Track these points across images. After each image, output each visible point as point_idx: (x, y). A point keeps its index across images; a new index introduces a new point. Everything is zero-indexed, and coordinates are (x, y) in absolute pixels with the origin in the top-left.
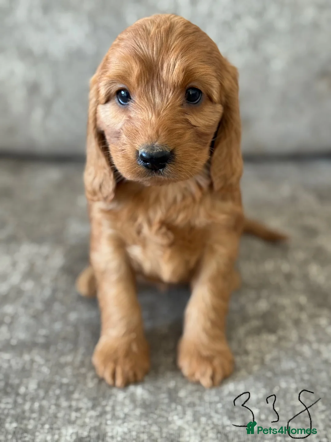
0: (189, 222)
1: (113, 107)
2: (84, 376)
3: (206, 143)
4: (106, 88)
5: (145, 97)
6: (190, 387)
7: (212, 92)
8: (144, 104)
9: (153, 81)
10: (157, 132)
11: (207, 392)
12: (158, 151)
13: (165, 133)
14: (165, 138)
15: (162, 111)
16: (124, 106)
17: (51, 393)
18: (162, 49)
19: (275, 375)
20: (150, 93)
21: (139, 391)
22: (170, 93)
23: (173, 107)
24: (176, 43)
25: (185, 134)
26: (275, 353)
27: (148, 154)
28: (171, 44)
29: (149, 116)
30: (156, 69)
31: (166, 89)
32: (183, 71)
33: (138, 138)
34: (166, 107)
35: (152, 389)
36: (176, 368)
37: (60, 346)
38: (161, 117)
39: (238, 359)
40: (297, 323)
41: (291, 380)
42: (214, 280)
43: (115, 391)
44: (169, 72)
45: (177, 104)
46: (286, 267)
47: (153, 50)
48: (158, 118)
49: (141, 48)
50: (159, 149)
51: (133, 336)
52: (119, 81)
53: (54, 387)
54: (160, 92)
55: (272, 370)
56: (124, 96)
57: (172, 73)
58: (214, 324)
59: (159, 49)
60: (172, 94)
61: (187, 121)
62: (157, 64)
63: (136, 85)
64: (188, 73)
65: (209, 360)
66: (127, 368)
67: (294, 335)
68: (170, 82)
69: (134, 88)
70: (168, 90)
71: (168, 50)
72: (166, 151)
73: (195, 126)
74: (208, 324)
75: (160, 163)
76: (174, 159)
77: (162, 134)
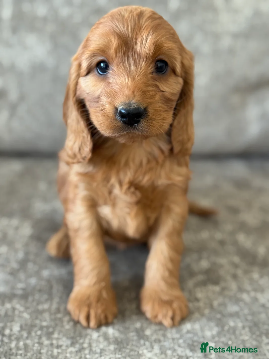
0: (153, 183)
1: (93, 78)
2: (61, 320)
3: (171, 107)
4: (88, 61)
5: (122, 65)
6: (154, 327)
7: (175, 64)
8: (121, 71)
9: (129, 53)
10: (133, 92)
11: (169, 330)
12: (134, 107)
13: (140, 93)
14: (140, 97)
15: (137, 76)
16: (102, 76)
17: (33, 334)
18: (135, 28)
19: (223, 316)
20: (126, 62)
21: (111, 331)
22: (143, 62)
23: (145, 75)
24: (146, 23)
25: (155, 95)
26: (220, 300)
27: (126, 109)
28: (143, 24)
29: (125, 80)
30: (131, 44)
31: (139, 59)
32: (154, 44)
33: (118, 97)
34: (139, 73)
35: (121, 329)
36: (140, 312)
37: (37, 296)
38: (136, 81)
39: (191, 305)
40: (235, 277)
41: (238, 320)
42: (170, 235)
43: (89, 331)
44: (142, 45)
45: (149, 72)
46: (219, 236)
47: (128, 29)
48: (133, 81)
49: (118, 27)
50: (135, 106)
51: (103, 284)
52: (100, 54)
53: (36, 329)
54: (135, 61)
55: (220, 312)
56: (104, 68)
57: (145, 46)
58: (171, 273)
59: (133, 27)
60: (145, 63)
61: (157, 86)
62: (132, 39)
63: (114, 56)
64: (158, 47)
65: (169, 303)
66: (100, 311)
67: (233, 286)
68: (143, 54)
69: (112, 59)
70: (141, 60)
71: (140, 28)
72: (141, 108)
73: (163, 91)
74: (167, 274)
75: (136, 119)
76: (147, 115)
77: (138, 94)
